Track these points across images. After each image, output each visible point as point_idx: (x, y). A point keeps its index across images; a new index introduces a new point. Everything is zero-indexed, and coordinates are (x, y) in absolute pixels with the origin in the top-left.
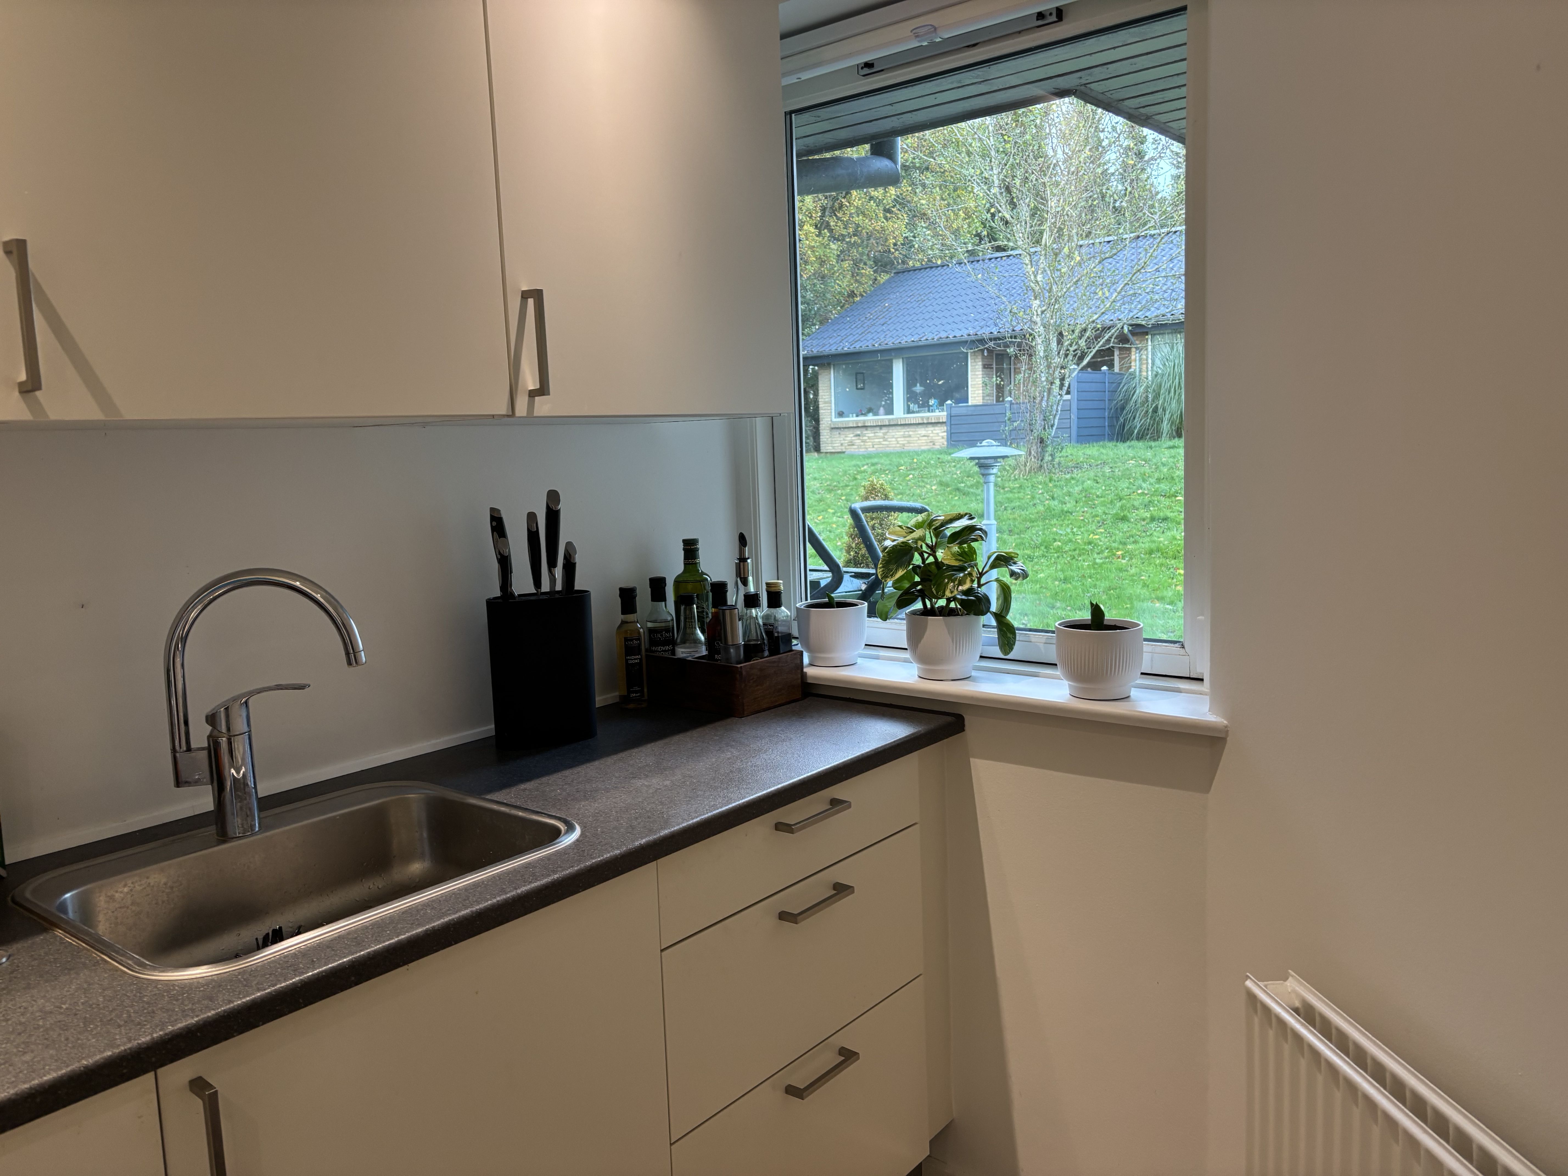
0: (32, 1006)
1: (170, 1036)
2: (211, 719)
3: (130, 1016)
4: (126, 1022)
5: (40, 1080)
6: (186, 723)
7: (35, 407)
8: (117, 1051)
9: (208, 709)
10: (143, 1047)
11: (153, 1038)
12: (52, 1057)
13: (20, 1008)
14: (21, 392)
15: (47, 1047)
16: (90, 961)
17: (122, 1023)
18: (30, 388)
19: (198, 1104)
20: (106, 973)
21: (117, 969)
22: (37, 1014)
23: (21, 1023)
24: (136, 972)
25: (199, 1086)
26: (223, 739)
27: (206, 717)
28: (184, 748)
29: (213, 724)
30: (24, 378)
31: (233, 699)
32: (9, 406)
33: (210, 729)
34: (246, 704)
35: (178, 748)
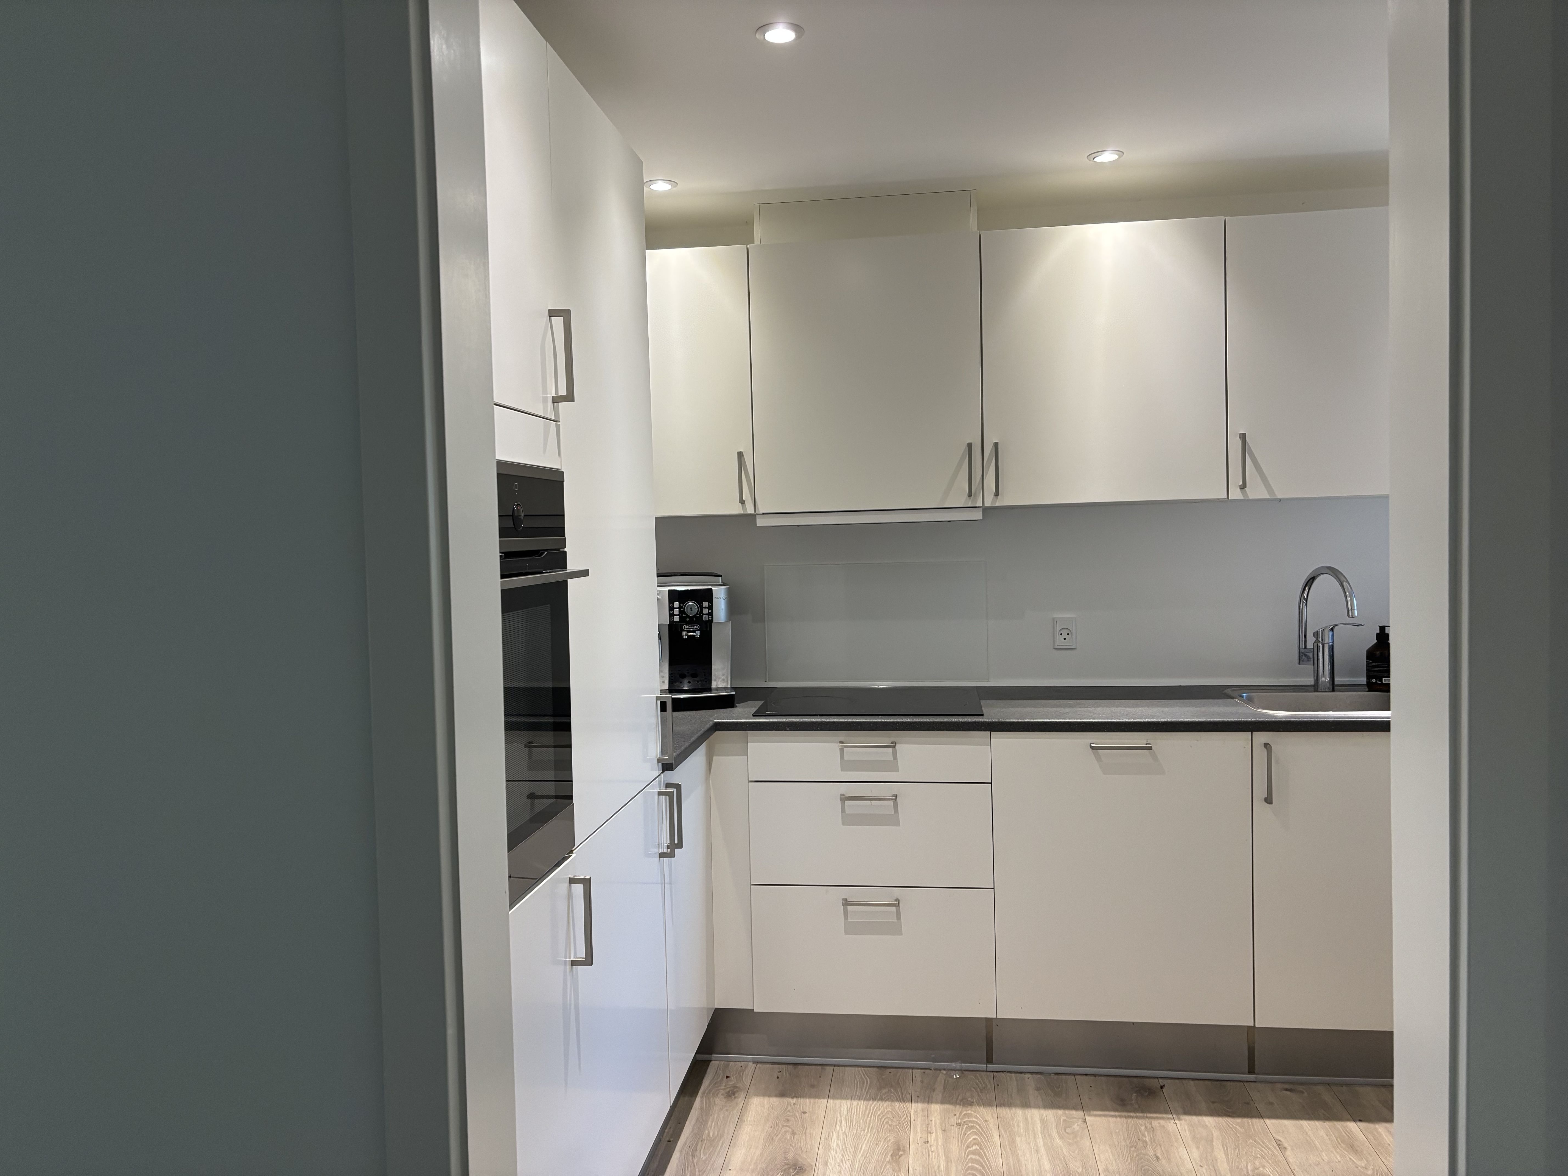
2: (1316, 634)
5: (1213, 720)
6: (1305, 636)
7: (1245, 494)
9: (1315, 630)
14: (1240, 489)
15: (1219, 716)
16: (1242, 705)
19: (1264, 752)
24: (1255, 709)
25: (1267, 742)
26: (1320, 644)
27: (1314, 633)
28: (1303, 647)
29: (1316, 637)
30: (1241, 483)
31: (1326, 627)
32: (1236, 494)
33: (1315, 639)
34: (1332, 630)
35: (1301, 647)
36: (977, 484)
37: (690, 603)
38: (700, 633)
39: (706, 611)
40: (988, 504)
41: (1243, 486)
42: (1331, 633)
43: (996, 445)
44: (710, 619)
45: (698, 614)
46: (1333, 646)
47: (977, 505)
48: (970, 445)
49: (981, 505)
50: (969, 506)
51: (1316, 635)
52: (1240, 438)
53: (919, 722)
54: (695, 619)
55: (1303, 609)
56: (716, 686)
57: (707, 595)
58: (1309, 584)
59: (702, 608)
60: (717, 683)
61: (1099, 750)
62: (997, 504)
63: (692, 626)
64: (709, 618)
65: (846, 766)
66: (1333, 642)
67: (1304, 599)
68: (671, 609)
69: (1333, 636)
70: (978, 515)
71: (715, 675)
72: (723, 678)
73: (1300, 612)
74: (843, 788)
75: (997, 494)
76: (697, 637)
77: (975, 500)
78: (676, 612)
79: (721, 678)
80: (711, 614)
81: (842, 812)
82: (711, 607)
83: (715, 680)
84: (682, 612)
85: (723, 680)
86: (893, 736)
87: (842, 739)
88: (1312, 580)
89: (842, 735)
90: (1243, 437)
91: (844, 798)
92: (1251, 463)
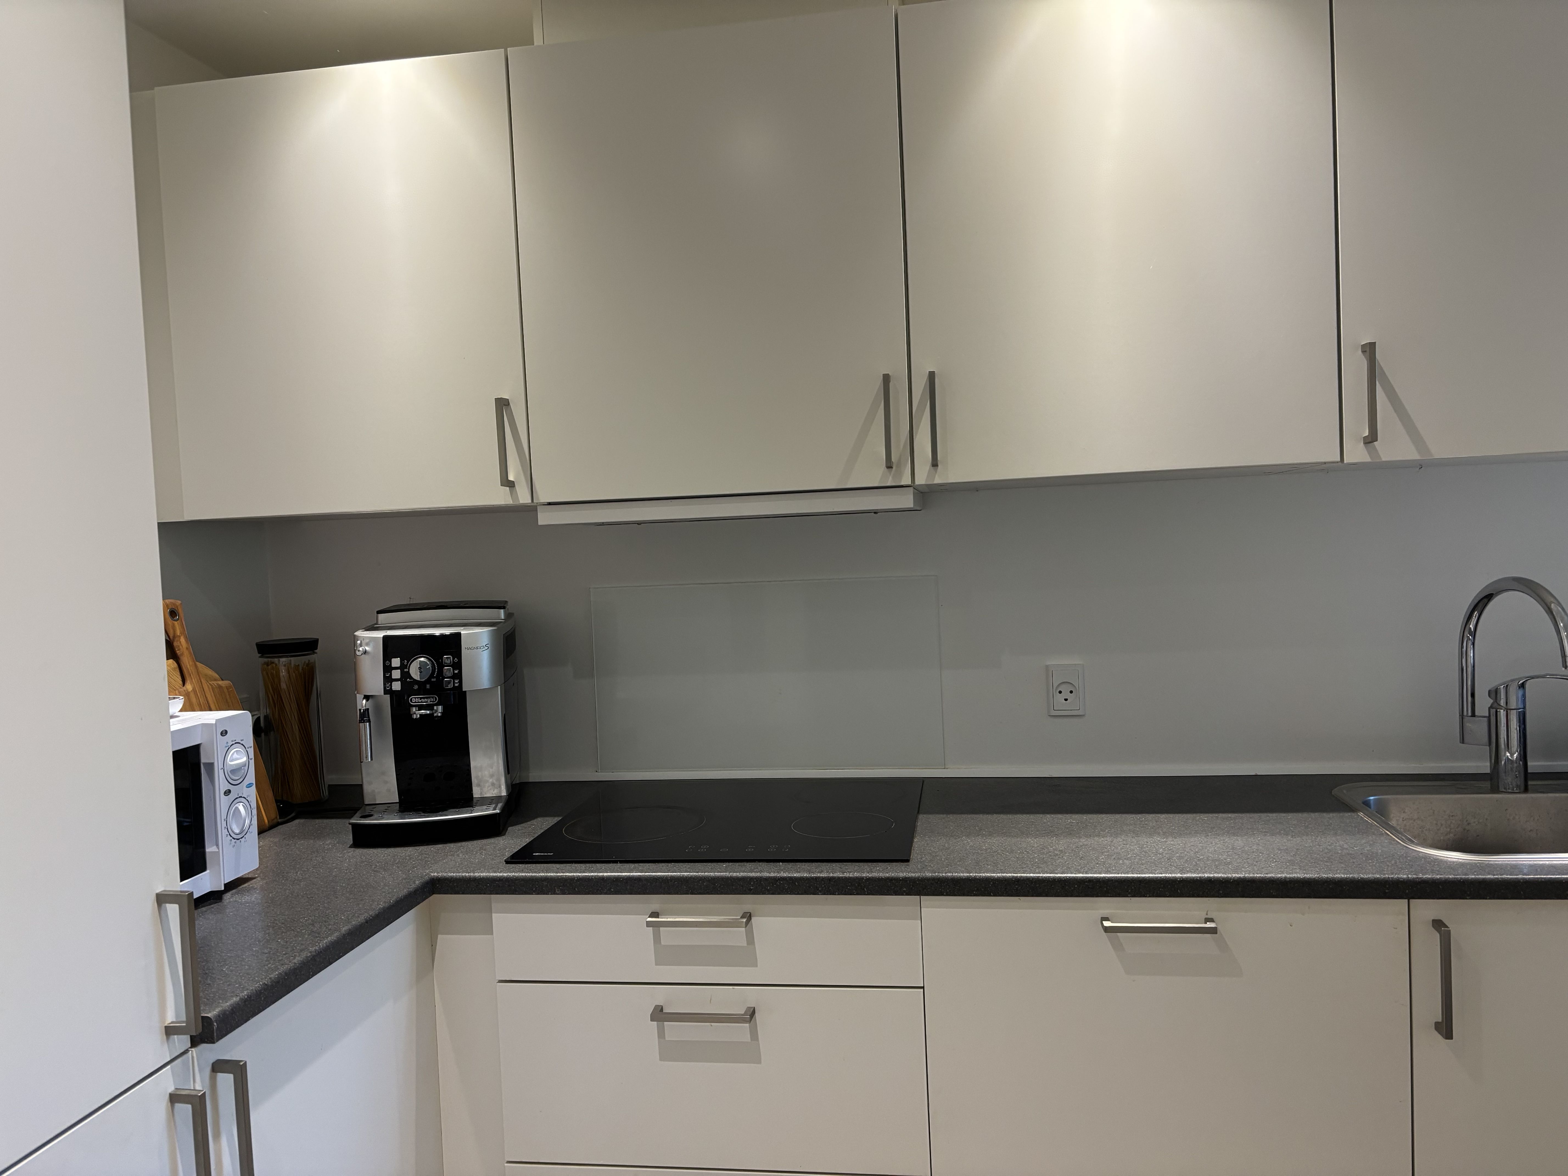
0: (1336, 843)
1: (1420, 880)
2: (1494, 693)
3: (1396, 863)
4: (1392, 865)
5: (1334, 876)
7: (1373, 452)
8: (1383, 876)
10: (1401, 880)
11: (1409, 877)
12: (1342, 868)
13: (1329, 842)
14: (1365, 443)
15: (1341, 863)
16: (1377, 832)
17: (1390, 865)
18: (1370, 440)
19: (1436, 937)
20: (1387, 840)
21: (1394, 840)
22: (1339, 848)
23: (1327, 849)
24: (1407, 844)
25: (1438, 924)
26: (1502, 711)
27: (1489, 691)
28: (1470, 714)
29: (1494, 698)
30: (1367, 434)
31: (1512, 681)
32: (1356, 453)
33: (1492, 701)
34: (1523, 686)
35: (1465, 713)
36: (902, 447)
37: (422, 659)
38: (444, 709)
39: (448, 670)
40: (921, 480)
41: (1371, 439)
42: (1520, 692)
43: (932, 375)
44: (456, 685)
45: (434, 678)
46: (1524, 714)
47: (903, 483)
48: (886, 379)
49: (909, 482)
50: (889, 484)
51: (1493, 695)
52: (1364, 352)
53: (791, 878)
54: (428, 686)
55: (1469, 649)
56: (481, 794)
57: (453, 643)
58: (1481, 605)
59: (441, 666)
60: (481, 789)
61: (1118, 934)
62: (938, 480)
63: (424, 698)
64: (454, 683)
65: (664, 956)
66: (1524, 708)
67: (1468, 634)
68: (388, 669)
69: (1524, 696)
70: (907, 500)
71: (477, 777)
72: (491, 780)
73: (1463, 654)
74: (660, 995)
75: (935, 464)
76: (437, 716)
77: (900, 474)
78: (396, 674)
79: (488, 781)
80: (459, 676)
81: (659, 1037)
82: (458, 665)
83: (478, 785)
84: (405, 675)
85: (493, 784)
86: (748, 902)
87: (655, 907)
88: (1486, 600)
89: (655, 901)
90: (1370, 350)
91: (659, 1014)
92: (1385, 399)
